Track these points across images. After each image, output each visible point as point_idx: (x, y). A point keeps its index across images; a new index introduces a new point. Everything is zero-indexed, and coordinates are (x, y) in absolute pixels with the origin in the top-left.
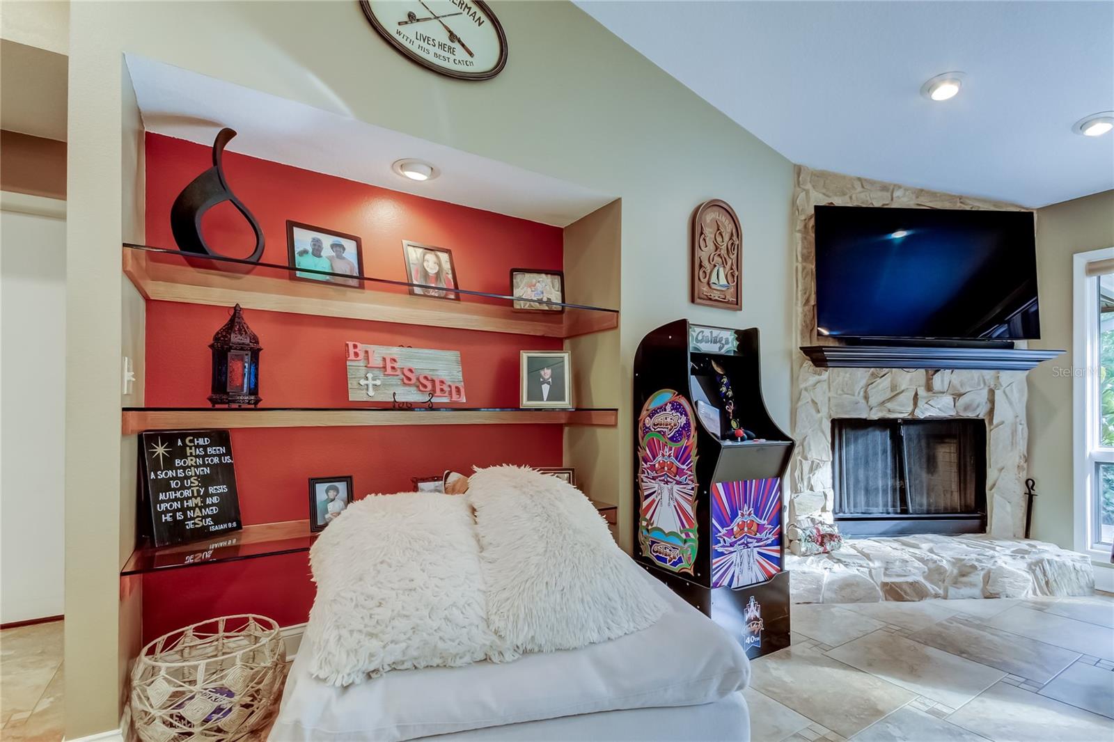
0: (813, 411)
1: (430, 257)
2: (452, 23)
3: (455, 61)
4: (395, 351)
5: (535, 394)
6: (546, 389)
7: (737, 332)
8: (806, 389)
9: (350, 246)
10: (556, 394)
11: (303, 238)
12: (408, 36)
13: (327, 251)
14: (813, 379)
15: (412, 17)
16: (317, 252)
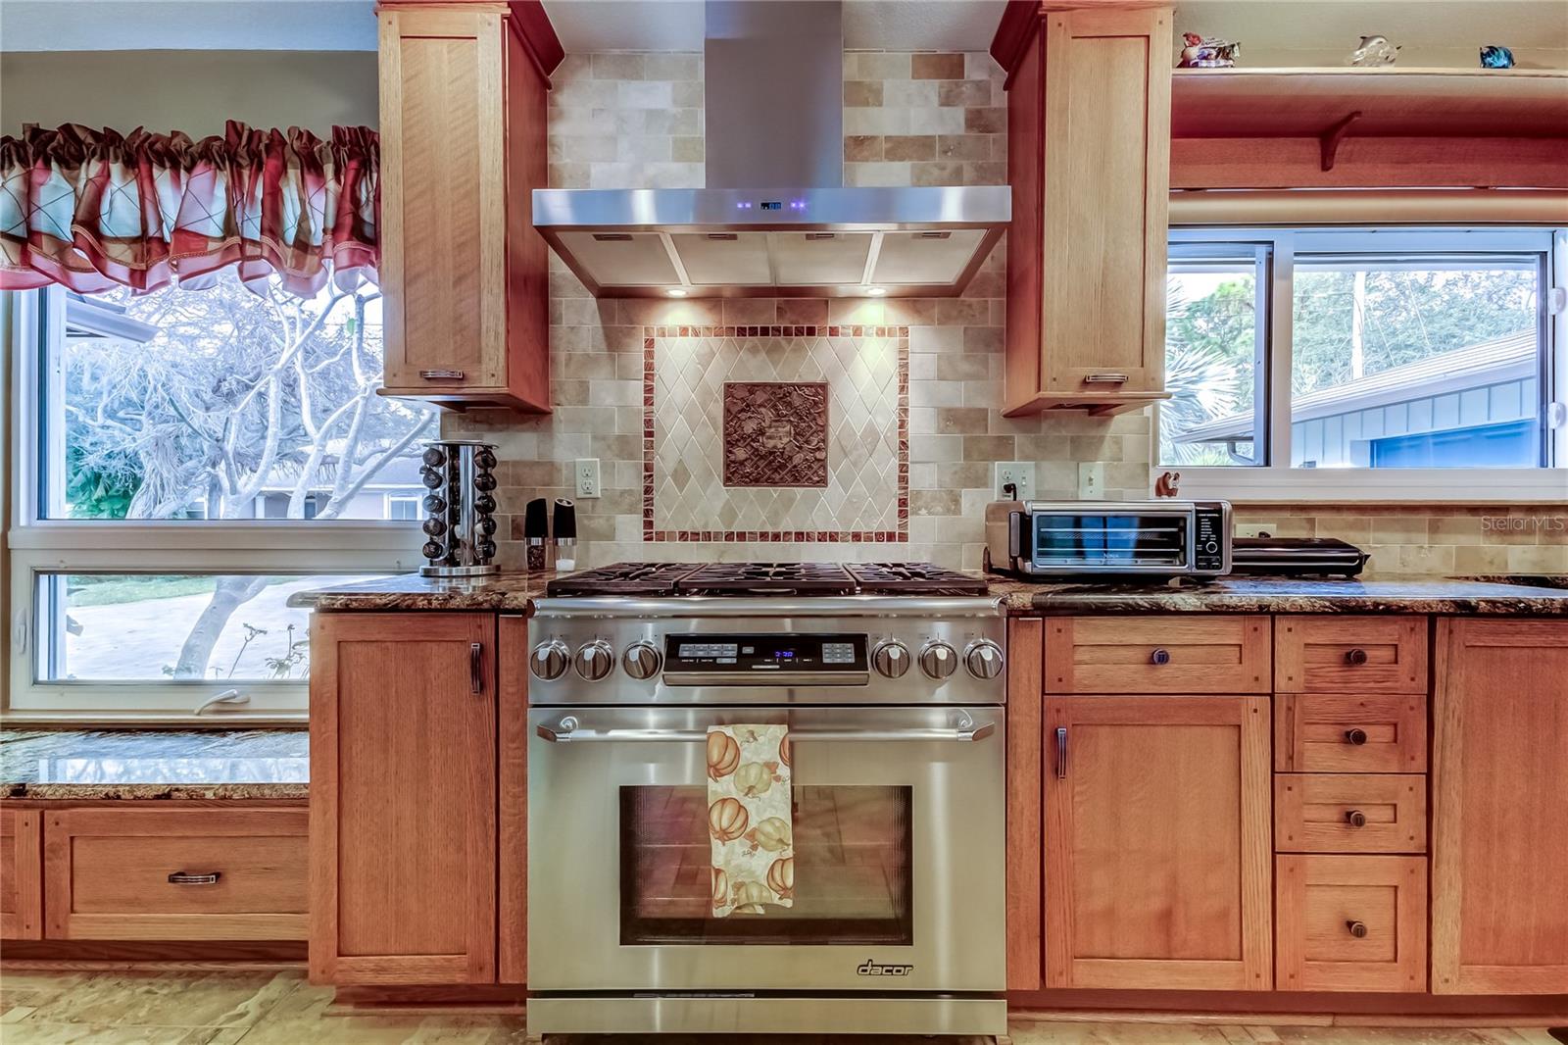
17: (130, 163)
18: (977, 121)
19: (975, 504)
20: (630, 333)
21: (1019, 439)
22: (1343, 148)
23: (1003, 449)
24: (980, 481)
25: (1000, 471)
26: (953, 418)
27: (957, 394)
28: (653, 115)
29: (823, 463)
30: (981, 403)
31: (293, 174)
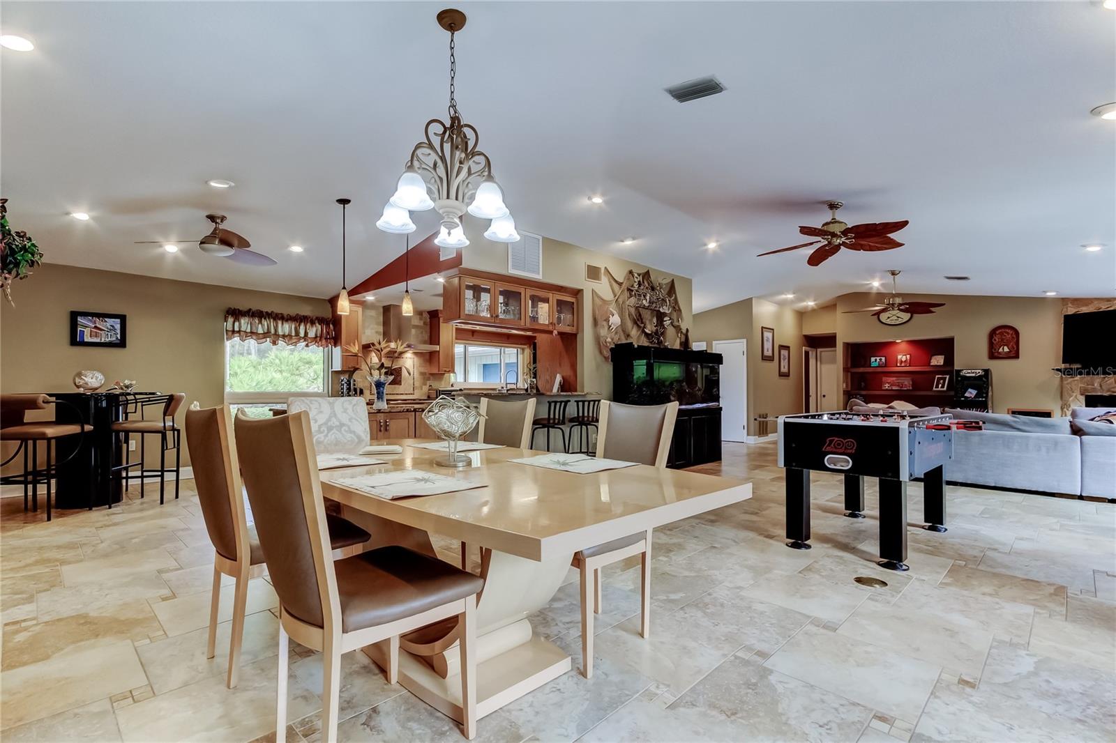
0: (1070, 392)
1: (904, 357)
2: (897, 315)
3: (900, 321)
4: (894, 379)
5: (937, 387)
6: (940, 385)
7: (982, 370)
8: (1068, 384)
9: (883, 359)
10: (943, 387)
11: (873, 359)
12: (888, 322)
13: (878, 360)
14: (1070, 380)
15: (889, 318)
16: (876, 360)
17: (274, 319)
18: (425, 323)
19: (425, 389)
20: (367, 356)
21: (431, 377)
22: (475, 333)
23: (429, 379)
24: (425, 385)
25: (428, 382)
26: (422, 374)
27: (423, 370)
28: (371, 316)
29: (400, 381)
30: (426, 371)
31: (309, 324)
